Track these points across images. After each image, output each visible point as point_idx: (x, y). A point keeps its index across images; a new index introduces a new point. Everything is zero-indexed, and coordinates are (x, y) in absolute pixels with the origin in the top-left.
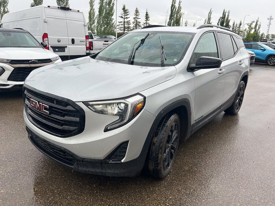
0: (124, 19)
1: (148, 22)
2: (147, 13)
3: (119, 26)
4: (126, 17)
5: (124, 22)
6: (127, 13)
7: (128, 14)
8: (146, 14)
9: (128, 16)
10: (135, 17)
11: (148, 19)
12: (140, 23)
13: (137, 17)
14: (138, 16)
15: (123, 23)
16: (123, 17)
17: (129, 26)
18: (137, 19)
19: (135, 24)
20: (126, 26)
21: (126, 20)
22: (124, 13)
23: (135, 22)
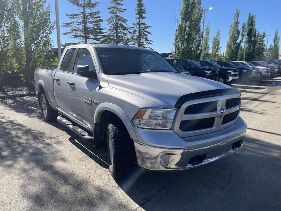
0: (84, 7)
1: (143, 21)
5: (85, 17)
8: (137, 2)
11: (144, 15)
12: (125, 21)
13: (118, 6)
15: (81, 20)
16: (81, 2)
18: (118, 12)
19: (113, 23)
20: (89, 25)
21: (88, 11)
23: (114, 20)
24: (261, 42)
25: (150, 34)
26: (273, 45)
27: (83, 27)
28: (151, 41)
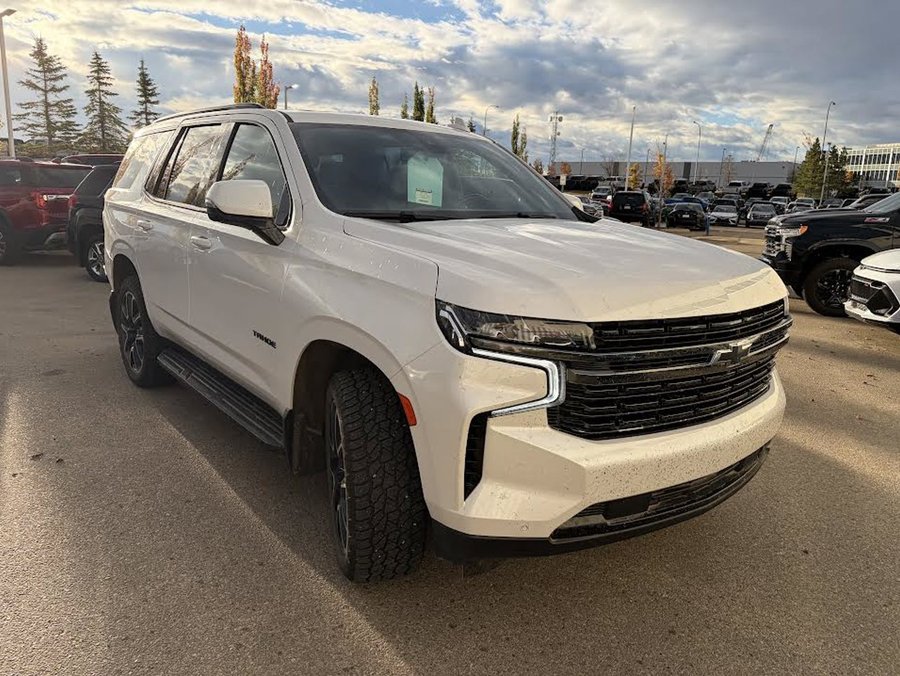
0: (46, 92)
1: (152, 108)
2: (143, 75)
3: (23, 121)
4: (50, 84)
5: (47, 105)
6: (57, 70)
7: (59, 73)
8: (139, 78)
9: (59, 84)
10: (91, 87)
11: (153, 99)
12: (117, 110)
13: (103, 88)
14: (106, 84)
15: (41, 109)
16: (41, 85)
17: (71, 119)
18: (103, 98)
19: (96, 113)
20: (55, 118)
21: (52, 98)
22: (40, 69)
23: (97, 108)
27: (45, 121)
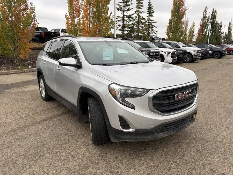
0: (124, 11)
4: (126, 8)
5: (124, 17)
8: (148, 7)
14: (141, 8)
15: (121, 19)
20: (125, 22)
21: (126, 14)
24: (219, 30)
25: (156, 27)
26: (227, 32)
27: (122, 24)
28: (156, 31)
